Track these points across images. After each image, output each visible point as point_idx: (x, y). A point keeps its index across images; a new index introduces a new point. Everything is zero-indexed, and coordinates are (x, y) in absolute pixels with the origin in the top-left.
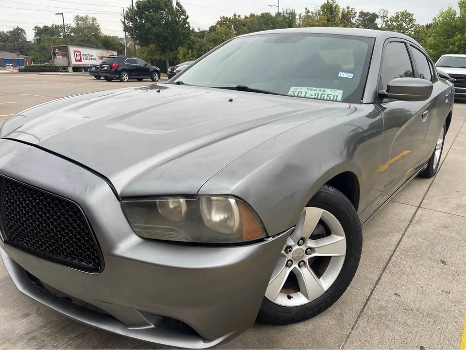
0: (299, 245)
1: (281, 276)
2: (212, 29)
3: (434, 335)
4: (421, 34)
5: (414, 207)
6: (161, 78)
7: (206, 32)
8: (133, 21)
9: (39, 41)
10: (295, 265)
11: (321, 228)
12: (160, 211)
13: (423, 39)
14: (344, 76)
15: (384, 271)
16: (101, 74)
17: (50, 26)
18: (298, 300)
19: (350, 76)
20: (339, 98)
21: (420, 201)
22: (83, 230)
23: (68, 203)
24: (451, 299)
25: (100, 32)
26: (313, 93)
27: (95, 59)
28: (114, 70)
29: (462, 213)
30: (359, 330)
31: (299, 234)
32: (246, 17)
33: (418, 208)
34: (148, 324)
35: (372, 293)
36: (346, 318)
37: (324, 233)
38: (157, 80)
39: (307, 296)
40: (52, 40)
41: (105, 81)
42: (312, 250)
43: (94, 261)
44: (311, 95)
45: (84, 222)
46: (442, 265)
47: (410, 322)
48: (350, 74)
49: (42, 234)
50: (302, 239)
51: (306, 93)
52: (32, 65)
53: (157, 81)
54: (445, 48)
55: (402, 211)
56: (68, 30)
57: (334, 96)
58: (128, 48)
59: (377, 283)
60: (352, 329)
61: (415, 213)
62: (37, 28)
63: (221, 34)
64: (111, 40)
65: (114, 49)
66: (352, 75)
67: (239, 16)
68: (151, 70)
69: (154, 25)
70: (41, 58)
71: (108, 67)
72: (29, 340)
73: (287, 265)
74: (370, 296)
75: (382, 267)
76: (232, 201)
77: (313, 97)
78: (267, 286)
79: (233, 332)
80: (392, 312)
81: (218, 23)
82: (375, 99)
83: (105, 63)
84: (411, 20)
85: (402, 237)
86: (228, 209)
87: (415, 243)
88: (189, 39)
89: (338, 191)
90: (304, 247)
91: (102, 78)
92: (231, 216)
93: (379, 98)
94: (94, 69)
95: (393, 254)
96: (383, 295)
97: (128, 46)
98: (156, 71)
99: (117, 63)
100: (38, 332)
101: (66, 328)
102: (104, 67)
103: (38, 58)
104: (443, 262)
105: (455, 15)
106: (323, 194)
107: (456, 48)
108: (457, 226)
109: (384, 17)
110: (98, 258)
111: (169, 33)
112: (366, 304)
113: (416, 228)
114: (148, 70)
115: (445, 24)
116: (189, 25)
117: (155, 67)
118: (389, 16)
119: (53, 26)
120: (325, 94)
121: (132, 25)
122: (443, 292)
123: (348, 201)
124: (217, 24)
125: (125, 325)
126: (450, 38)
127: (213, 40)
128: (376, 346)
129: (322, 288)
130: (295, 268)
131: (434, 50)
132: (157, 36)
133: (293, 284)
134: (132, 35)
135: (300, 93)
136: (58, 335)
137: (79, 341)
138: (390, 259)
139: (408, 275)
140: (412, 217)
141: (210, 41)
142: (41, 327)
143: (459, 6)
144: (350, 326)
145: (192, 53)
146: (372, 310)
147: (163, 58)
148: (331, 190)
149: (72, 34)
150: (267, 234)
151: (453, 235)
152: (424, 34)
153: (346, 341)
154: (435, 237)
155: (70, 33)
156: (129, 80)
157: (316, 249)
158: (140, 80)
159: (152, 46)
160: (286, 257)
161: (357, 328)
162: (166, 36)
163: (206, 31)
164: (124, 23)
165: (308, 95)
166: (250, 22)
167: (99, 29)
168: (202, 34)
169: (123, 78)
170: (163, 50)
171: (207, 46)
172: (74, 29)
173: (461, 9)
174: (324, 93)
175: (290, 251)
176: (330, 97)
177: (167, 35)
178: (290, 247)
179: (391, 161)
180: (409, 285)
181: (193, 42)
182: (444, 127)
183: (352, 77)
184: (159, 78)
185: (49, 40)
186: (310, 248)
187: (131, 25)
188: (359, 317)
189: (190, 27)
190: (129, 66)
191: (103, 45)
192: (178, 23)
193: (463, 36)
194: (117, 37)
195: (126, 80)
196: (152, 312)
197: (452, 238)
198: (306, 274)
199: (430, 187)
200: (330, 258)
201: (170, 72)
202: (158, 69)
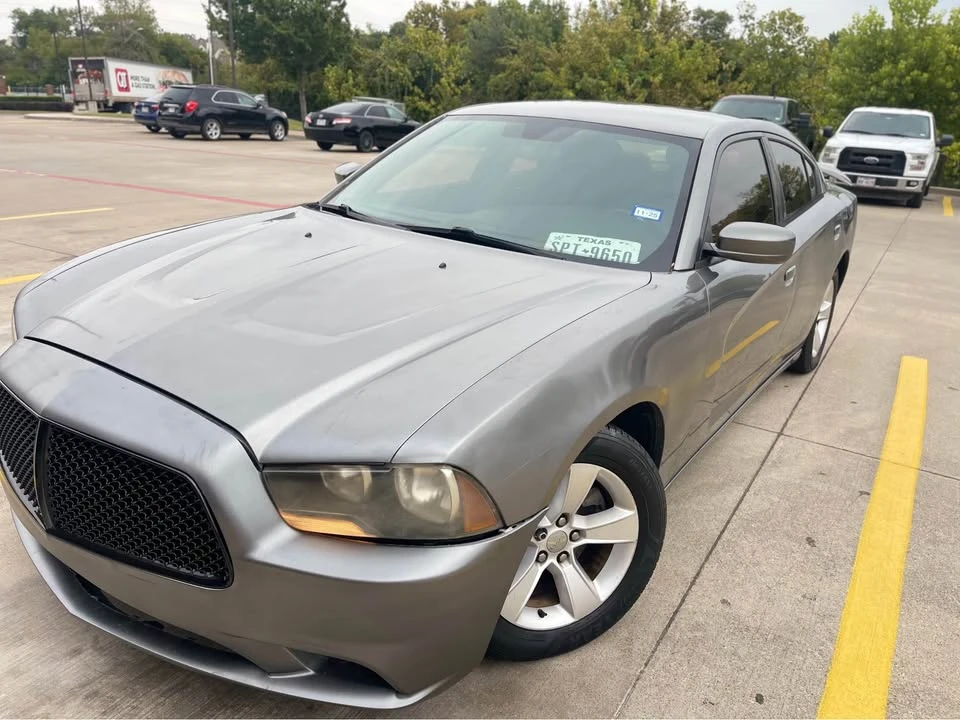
0: (558, 525)
1: (529, 578)
2: (398, 30)
3: (782, 674)
4: (818, 57)
5: (771, 434)
6: (290, 132)
7: (385, 37)
8: (230, 8)
9: (23, 41)
10: (552, 560)
11: (598, 494)
12: (326, 484)
13: (821, 68)
14: (645, 216)
15: (707, 558)
16: (160, 122)
17: (46, 9)
18: (557, 618)
19: (655, 215)
20: (635, 260)
21: (784, 421)
22: (197, 519)
23: (171, 474)
24: (816, 609)
25: (157, 26)
26: (588, 246)
27: (153, 87)
28: (189, 114)
29: (855, 446)
30: (657, 665)
31: (558, 506)
32: (468, 6)
33: (778, 436)
34: (303, 670)
35: (683, 601)
36: (637, 646)
37: (602, 503)
38: (280, 138)
39: (571, 613)
40: (53, 40)
41: (170, 136)
42: (580, 533)
43: (215, 567)
44: (586, 251)
45: (199, 506)
46: (808, 546)
47: (742, 652)
48: (655, 212)
49: (122, 522)
50: (564, 515)
51: (577, 245)
52: (10, 94)
53: (282, 140)
54: (864, 90)
55: (748, 442)
56: (86, 21)
57: (626, 254)
58: (217, 63)
59: (693, 583)
60: (646, 665)
61: (772, 447)
62: (18, 14)
63: (417, 41)
64: (179, 44)
65: (186, 65)
66: (659, 213)
67: (454, 4)
68: (269, 117)
69: (275, 19)
70: (28, 79)
71: (176, 109)
72: (87, 697)
73: (537, 560)
74: (681, 605)
75: (705, 551)
76: (448, 473)
77: (588, 255)
78: (507, 594)
79: (444, 681)
80: (715, 633)
81: (409, 16)
82: (697, 259)
83: (169, 100)
84: (799, 28)
85: (745, 495)
86: (439, 481)
87: (766, 505)
88: (349, 49)
89: (625, 434)
90: (566, 530)
91: (163, 130)
92: (444, 492)
93: (704, 258)
94: (145, 110)
95: (726, 527)
96: (702, 603)
97: (216, 56)
98: (279, 119)
99: (195, 101)
100: (100, 682)
101: (150, 673)
102: (166, 108)
103: (21, 79)
104: (810, 541)
105: (882, 25)
106: (599, 440)
107: (884, 92)
108: (842, 473)
109: (745, 17)
110: (222, 563)
111: (307, 38)
112: (672, 619)
113: (770, 476)
114: (262, 117)
115: (862, 42)
116: (347, 20)
117: (277, 112)
118: (758, 16)
119: (53, 10)
120: (609, 250)
121: (227, 16)
122: (804, 596)
123: (642, 450)
124: (407, 18)
125: (264, 671)
126: (873, 71)
127: (399, 54)
128: (683, 694)
129: (597, 597)
130: (552, 564)
131: (842, 93)
132: (282, 41)
133: (548, 591)
134: (226, 38)
135: (566, 246)
136: (137, 687)
137: (177, 696)
138: (719, 537)
139: (747, 566)
140: (765, 454)
141: (392, 57)
142: (105, 674)
143: (891, 8)
144: (643, 659)
145: (354, 79)
146: (681, 631)
147: (293, 87)
148: (613, 432)
149: (96, 29)
150: (503, 521)
151: (835, 489)
152: (823, 59)
153: (634, 687)
154: (802, 494)
155: (91, 25)
156: (223, 136)
157: (588, 532)
158: (245, 137)
159: (270, 61)
160: (536, 547)
161: (653, 665)
162: (300, 45)
163: (385, 34)
164: (209, 12)
165: (580, 252)
166: (475, 17)
167: (153, 20)
168: (376, 39)
169: (209, 133)
170: (294, 73)
171: (385, 67)
172: (100, 17)
173: (894, 14)
174: (608, 247)
175: (544, 537)
176: (618, 257)
177: (302, 40)
178: (544, 530)
179: (725, 358)
180: (748, 585)
181: (357, 56)
182: (833, 279)
183: (657, 218)
184: (286, 134)
185: (45, 40)
186: (577, 531)
187: (224, 18)
188: (658, 643)
189: (349, 25)
190: (220, 106)
191: (162, 53)
192: (324, 16)
193: (896, 68)
194: (191, 37)
195: (215, 137)
196: (311, 651)
197: (832, 494)
198: (571, 574)
199: (804, 392)
200: (611, 546)
201: (310, 125)
202: (284, 115)
